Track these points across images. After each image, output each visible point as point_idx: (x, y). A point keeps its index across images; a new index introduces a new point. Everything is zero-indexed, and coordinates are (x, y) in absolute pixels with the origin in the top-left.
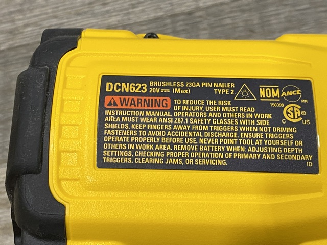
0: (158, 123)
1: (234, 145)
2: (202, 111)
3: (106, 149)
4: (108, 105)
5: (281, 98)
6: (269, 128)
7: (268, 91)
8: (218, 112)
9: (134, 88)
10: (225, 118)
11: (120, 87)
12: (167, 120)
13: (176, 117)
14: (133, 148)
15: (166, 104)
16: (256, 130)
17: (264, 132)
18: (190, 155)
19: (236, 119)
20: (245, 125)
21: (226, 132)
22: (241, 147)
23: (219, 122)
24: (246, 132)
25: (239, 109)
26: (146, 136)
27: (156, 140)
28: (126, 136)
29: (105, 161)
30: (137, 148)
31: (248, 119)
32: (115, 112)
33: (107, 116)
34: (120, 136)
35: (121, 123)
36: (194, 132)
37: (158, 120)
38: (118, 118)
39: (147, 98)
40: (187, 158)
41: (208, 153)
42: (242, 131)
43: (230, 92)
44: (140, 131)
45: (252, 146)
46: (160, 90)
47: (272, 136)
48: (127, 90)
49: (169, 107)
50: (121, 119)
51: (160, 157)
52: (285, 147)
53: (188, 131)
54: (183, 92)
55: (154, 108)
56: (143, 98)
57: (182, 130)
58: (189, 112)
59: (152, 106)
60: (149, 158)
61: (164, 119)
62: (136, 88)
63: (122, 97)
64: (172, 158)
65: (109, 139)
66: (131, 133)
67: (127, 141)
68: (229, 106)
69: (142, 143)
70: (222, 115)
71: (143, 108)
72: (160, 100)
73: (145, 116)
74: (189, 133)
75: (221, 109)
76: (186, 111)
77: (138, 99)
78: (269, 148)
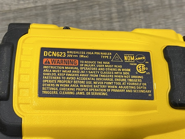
0: (72, 73)
1: (112, 85)
2: (95, 67)
3: (43, 87)
4: (45, 63)
5: (135, 61)
6: (129, 76)
7: (129, 57)
8: (103, 67)
9: (59, 54)
10: (107, 71)
11: (52, 54)
12: (77, 72)
13: (81, 70)
14: (58, 86)
15: (76, 63)
16: (123, 77)
17: (126, 78)
18: (88, 90)
19: (112, 71)
20: (117, 75)
21: (107, 78)
22: (115, 86)
23: (104, 73)
24: (117, 78)
25: (114, 66)
26: (66, 80)
27: (71, 82)
28: (55, 79)
29: (43, 93)
30: (61, 86)
31: (119, 71)
32: (49, 67)
33: (44, 69)
34: (51, 80)
35: (52, 73)
36: (91, 78)
37: (72, 71)
38: (50, 70)
39: (66, 60)
40: (87, 91)
41: (98, 89)
42: (116, 78)
43: (109, 57)
44: (62, 77)
45: (120, 85)
46: (73, 56)
47: (131, 80)
48: (55, 55)
49: (77, 65)
50: (52, 71)
51: (73, 91)
52: (137, 86)
53: (88, 77)
54: (85, 57)
55: (69, 65)
56: (63, 60)
57: (85, 77)
58: (88, 67)
59: (68, 64)
60: (67, 91)
61: (75, 71)
62: (60, 54)
63: (53, 59)
64: (79, 91)
65: (46, 81)
66: (58, 78)
67: (55, 82)
68: (109, 65)
69: (63, 84)
70: (105, 69)
71: (64, 65)
72: (73, 61)
73: (65, 69)
74: (88, 78)
75: (105, 66)
76: (86, 67)
77: (61, 60)
78: (130, 87)
